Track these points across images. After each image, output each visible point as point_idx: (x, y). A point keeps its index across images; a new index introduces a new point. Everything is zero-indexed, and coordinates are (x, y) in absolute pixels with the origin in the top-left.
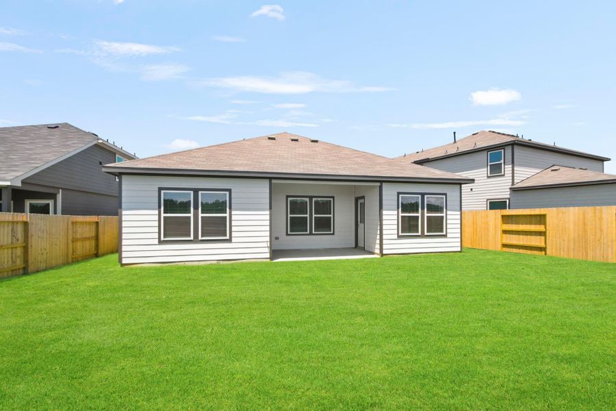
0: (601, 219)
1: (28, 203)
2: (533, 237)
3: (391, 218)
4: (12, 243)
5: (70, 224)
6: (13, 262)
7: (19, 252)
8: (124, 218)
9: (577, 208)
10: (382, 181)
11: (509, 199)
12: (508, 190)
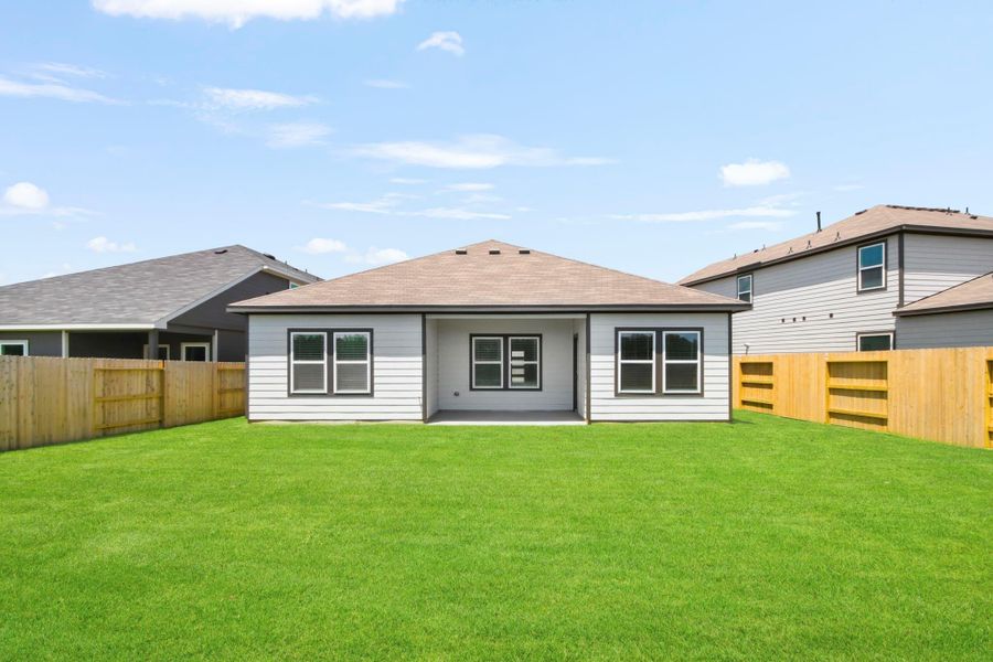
0: (964, 370)
1: (184, 346)
2: (872, 400)
3: (603, 367)
4: (147, 393)
5: (216, 372)
6: (148, 414)
7: (154, 402)
8: (251, 366)
9: (930, 350)
10: (590, 311)
11: (894, 332)
12: (891, 316)
